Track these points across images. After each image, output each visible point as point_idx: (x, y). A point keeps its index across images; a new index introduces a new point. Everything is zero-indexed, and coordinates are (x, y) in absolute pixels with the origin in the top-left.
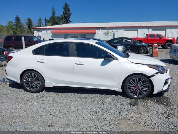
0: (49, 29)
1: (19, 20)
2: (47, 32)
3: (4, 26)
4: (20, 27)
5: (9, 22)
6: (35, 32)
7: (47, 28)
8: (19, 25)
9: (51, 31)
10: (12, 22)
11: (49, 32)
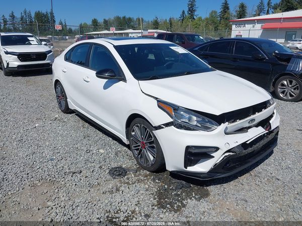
0: (259, 21)
1: (228, 8)
2: (254, 27)
3: (203, 18)
4: (226, 19)
5: (212, 11)
6: (234, 27)
7: (255, 20)
8: (225, 16)
9: (262, 26)
10: (215, 12)
11: (258, 26)
